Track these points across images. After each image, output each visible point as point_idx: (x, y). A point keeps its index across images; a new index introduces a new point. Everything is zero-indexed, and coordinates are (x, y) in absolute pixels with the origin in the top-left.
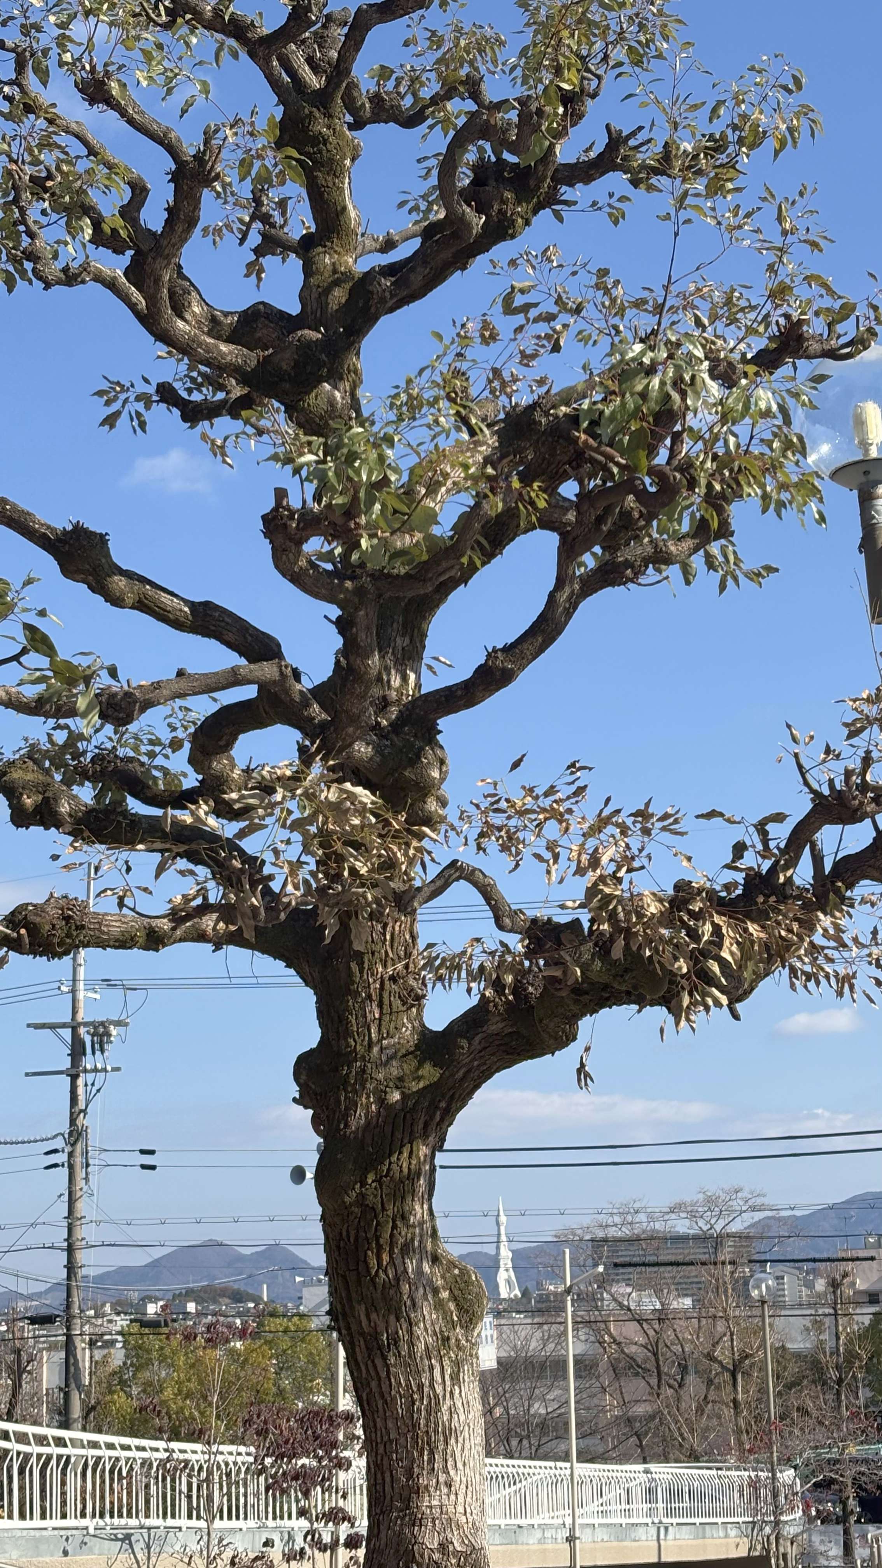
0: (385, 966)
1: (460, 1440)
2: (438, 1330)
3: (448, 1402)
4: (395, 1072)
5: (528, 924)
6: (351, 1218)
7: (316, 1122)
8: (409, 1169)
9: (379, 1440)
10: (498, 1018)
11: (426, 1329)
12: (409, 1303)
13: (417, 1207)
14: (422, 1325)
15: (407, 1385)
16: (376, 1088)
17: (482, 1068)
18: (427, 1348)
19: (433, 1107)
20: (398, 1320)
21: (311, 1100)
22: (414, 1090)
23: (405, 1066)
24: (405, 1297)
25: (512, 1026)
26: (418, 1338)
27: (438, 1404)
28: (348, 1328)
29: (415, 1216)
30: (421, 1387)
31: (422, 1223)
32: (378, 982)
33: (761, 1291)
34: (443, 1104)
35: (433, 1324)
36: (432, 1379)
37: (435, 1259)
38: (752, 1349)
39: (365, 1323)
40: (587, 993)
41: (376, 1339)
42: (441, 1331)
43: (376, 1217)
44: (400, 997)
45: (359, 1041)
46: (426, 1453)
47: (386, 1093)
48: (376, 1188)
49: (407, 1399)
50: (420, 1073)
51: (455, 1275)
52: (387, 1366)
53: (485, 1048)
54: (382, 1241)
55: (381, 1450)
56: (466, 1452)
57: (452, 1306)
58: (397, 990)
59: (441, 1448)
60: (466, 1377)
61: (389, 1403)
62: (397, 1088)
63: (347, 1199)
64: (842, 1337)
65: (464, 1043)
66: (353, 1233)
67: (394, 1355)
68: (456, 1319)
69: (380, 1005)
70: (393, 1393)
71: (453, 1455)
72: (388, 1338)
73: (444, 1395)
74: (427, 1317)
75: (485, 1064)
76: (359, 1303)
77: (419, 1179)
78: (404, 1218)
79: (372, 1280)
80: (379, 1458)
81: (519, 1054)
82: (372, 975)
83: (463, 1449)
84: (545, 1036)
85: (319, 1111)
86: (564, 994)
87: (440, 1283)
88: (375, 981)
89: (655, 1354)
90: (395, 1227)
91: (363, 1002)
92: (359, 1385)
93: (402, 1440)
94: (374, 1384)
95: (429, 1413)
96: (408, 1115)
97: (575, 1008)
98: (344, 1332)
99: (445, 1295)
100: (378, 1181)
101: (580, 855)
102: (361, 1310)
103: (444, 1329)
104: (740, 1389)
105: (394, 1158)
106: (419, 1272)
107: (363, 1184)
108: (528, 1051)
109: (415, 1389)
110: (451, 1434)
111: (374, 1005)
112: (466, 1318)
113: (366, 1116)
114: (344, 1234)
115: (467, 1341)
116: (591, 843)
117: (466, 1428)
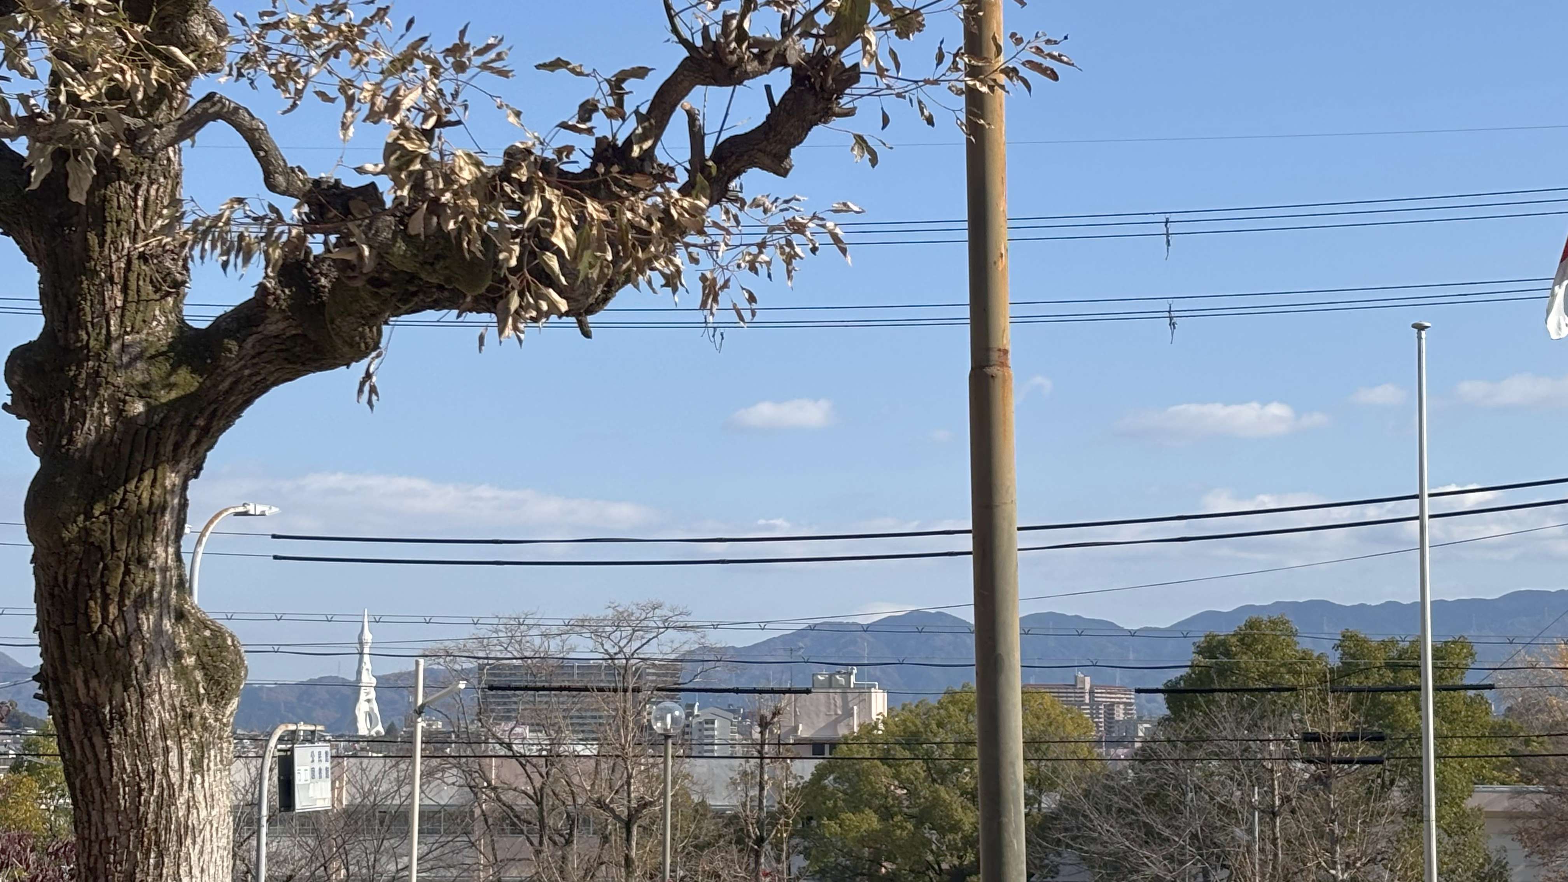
0: (134, 241)
1: (199, 840)
2: (177, 704)
3: (186, 793)
4: (139, 378)
5: (309, 186)
6: (71, 558)
7: (33, 437)
8: (151, 500)
9: (93, 838)
10: (278, 316)
11: (162, 703)
12: (141, 668)
13: (160, 550)
14: (157, 697)
15: (133, 771)
16: (112, 396)
17: (255, 379)
18: (162, 726)
19: (188, 424)
20: (126, 689)
21: (26, 407)
22: (163, 401)
23: (153, 370)
24: (137, 661)
25: (296, 327)
26: (151, 713)
27: (172, 796)
28: (61, 698)
29: (155, 559)
30: (151, 773)
31: (165, 569)
32: (124, 260)
33: (665, 724)
34: (201, 422)
35: (171, 696)
36: (166, 765)
37: (180, 616)
38: (652, 796)
39: (82, 691)
40: (387, 284)
41: (96, 712)
42: (182, 706)
43: (103, 558)
44: (151, 281)
45: (93, 335)
46: (153, 855)
47: (125, 402)
48: (104, 523)
49: (133, 787)
50: (173, 379)
51: (205, 637)
52: (109, 746)
53: (259, 354)
54: (109, 589)
55: (96, 848)
56: (206, 857)
57: (199, 675)
58: (149, 273)
59: (173, 849)
60: (212, 765)
61: (108, 792)
62: (141, 397)
63: (66, 535)
64: (767, 788)
65: (233, 345)
66: (71, 577)
67: (120, 733)
68: (202, 691)
69: (125, 290)
70: (114, 779)
71: (188, 859)
72: (111, 712)
73: (181, 785)
74: (164, 688)
75: (259, 374)
76: (76, 666)
77: (163, 515)
78: (141, 561)
79: (94, 637)
80: (92, 860)
81: (303, 364)
82: (116, 250)
83: (201, 853)
84: (339, 342)
85: (36, 422)
86: (359, 283)
87: (184, 646)
88: (119, 259)
89: (539, 803)
90: (127, 572)
91: (102, 284)
92: (71, 769)
93: (123, 839)
94: (90, 769)
95: (160, 807)
96: (153, 433)
97: (373, 304)
98: (55, 702)
99: (190, 661)
100: (109, 513)
101: (374, 96)
102: (78, 675)
103: (186, 703)
104: (634, 844)
105: (131, 486)
106: (158, 631)
107: (89, 516)
108: (315, 360)
109: (143, 776)
110: (186, 833)
111: (117, 290)
112: (216, 691)
113: (97, 430)
114: (61, 578)
115: (216, 720)
116: (392, 82)
117: (208, 827)
